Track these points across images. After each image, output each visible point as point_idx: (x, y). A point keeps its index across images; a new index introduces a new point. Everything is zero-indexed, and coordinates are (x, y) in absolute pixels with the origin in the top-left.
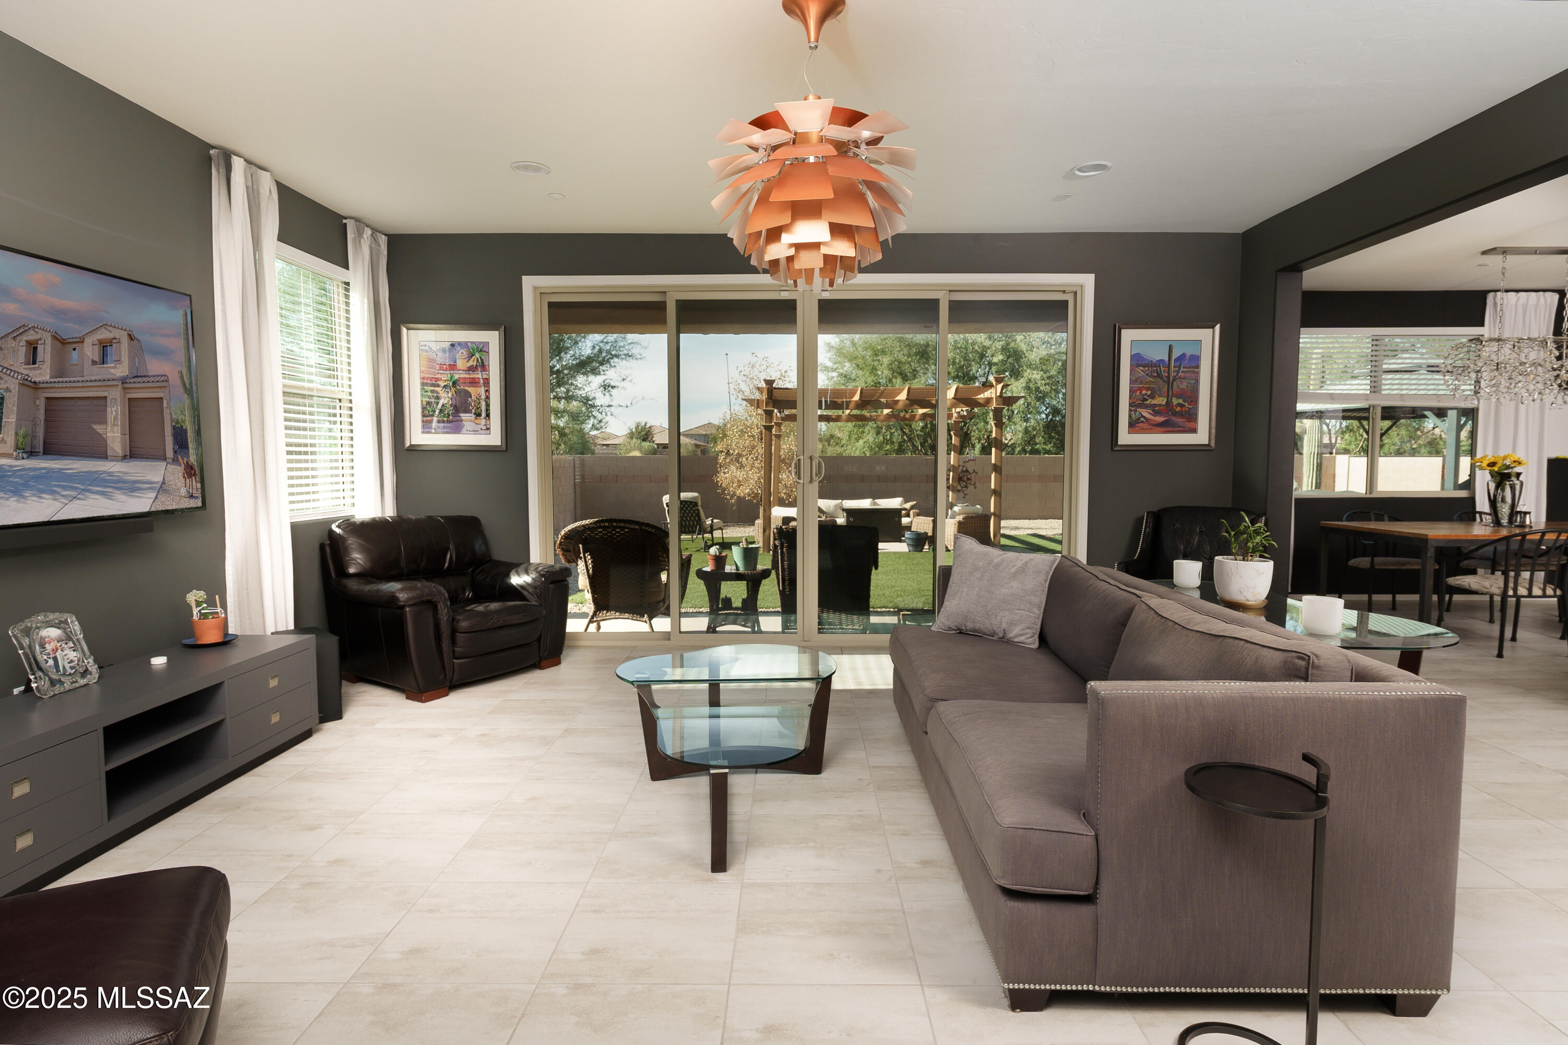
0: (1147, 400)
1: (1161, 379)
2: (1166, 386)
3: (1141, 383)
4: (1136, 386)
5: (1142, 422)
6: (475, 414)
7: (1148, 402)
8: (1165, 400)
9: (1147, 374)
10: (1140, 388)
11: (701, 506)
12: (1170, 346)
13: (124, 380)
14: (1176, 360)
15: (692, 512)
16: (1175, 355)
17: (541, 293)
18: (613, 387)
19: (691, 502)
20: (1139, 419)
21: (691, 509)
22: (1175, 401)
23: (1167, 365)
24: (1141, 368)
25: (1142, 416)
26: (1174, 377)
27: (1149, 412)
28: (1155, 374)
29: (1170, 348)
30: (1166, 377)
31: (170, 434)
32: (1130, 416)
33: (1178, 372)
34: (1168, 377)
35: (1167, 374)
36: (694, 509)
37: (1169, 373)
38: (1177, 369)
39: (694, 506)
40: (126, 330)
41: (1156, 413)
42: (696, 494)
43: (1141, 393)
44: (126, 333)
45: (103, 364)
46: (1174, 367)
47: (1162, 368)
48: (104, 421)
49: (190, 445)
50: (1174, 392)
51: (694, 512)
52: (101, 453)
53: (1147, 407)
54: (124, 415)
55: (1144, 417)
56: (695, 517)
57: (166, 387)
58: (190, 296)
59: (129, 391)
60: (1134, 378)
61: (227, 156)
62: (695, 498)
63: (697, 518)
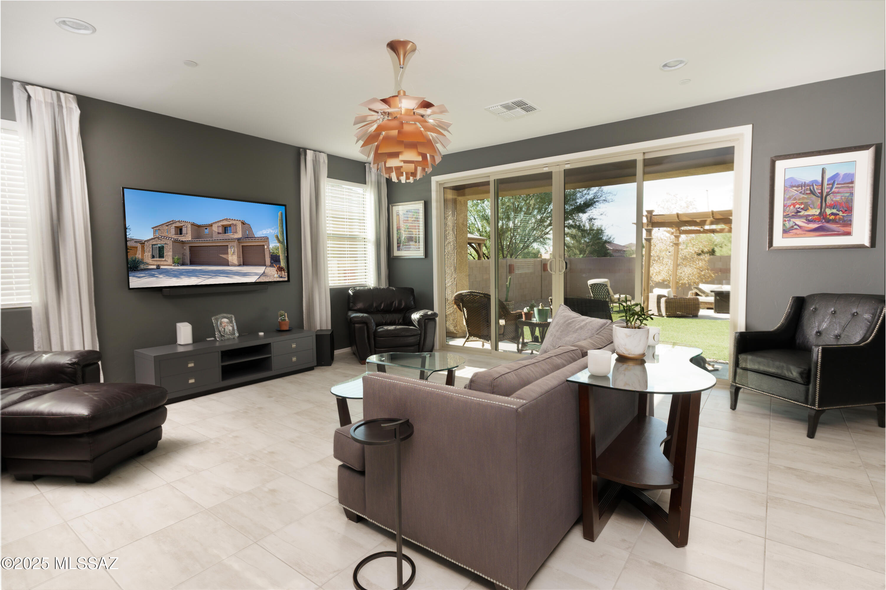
0: (800, 212)
1: (814, 195)
2: (820, 200)
3: (795, 199)
4: (789, 202)
5: (796, 229)
6: (415, 242)
7: (801, 214)
8: (819, 211)
9: (801, 193)
10: (794, 203)
11: (610, 287)
12: (823, 169)
13: (239, 239)
14: (829, 180)
15: (604, 290)
16: (828, 176)
17: (439, 184)
18: (595, 219)
19: (603, 285)
20: (793, 227)
21: (604, 288)
22: (828, 211)
23: (820, 184)
24: (795, 188)
25: (796, 225)
26: (827, 192)
27: (802, 221)
28: (809, 192)
29: (823, 171)
30: (819, 193)
31: (269, 257)
32: (784, 225)
33: (832, 188)
34: (822, 193)
35: (820, 191)
36: (605, 288)
37: (822, 190)
38: (831, 186)
39: (605, 287)
40: (240, 221)
41: (809, 221)
42: (606, 280)
43: (794, 207)
44: (240, 222)
45: (225, 233)
46: (828, 185)
47: (815, 187)
48: (227, 253)
49: (281, 261)
50: (828, 204)
51: (605, 290)
52: (226, 263)
53: (801, 217)
54: (239, 251)
55: (798, 226)
56: (606, 293)
57: (267, 241)
58: (285, 205)
59: (241, 243)
60: (787, 197)
61: (305, 150)
62: (606, 282)
63: (607, 294)
